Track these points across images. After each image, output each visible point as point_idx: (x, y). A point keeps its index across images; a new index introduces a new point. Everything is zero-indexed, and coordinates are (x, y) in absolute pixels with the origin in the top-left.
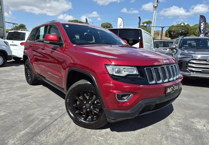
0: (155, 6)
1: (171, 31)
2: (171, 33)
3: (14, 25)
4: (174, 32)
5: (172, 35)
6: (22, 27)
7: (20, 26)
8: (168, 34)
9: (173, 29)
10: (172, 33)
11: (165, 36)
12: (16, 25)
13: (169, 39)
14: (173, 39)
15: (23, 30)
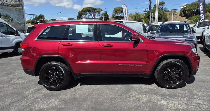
1: (186, 10)
2: (185, 12)
3: (34, 16)
4: (189, 11)
5: (187, 14)
6: (42, 17)
7: (39, 16)
8: (182, 13)
9: (187, 8)
10: (187, 12)
11: (180, 16)
12: (36, 16)
13: (184, 18)
14: (188, 18)
15: (42, 20)
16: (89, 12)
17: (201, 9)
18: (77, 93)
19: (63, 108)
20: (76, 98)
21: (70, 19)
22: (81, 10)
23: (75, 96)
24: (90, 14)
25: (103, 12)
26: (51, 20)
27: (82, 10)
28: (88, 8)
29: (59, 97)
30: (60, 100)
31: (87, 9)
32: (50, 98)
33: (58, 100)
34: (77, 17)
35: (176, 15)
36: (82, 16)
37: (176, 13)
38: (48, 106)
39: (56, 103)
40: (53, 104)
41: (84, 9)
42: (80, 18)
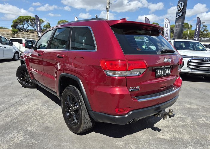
16: (27, 21)
18: (46, 120)
19: (34, 144)
20: (47, 128)
21: (1, 28)
23: (46, 125)
24: (28, 25)
25: (46, 23)
27: (18, 19)
28: (26, 16)
29: (22, 129)
30: (25, 132)
31: (24, 18)
32: (7, 131)
33: (22, 133)
34: (12, 27)
36: (19, 25)
38: (8, 144)
39: (21, 138)
40: (16, 140)
41: (21, 18)
42: (15, 28)
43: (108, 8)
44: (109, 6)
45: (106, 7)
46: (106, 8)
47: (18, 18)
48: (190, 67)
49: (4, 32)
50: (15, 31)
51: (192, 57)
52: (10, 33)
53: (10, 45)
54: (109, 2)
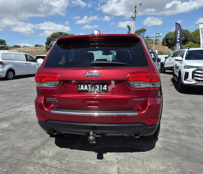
0: (133, 16)
1: (169, 39)
2: (168, 41)
4: (172, 39)
5: (169, 43)
8: (165, 42)
9: (170, 37)
10: (169, 41)
11: (162, 45)
13: (167, 47)
14: (171, 48)
15: (3, 46)
17: (178, 37)
18: (30, 118)
19: (12, 129)
21: (36, 46)
22: (50, 36)
23: (27, 120)
26: (14, 46)
29: (10, 121)
30: (11, 123)
31: (57, 35)
33: (9, 123)
34: (46, 44)
35: (158, 44)
36: (52, 42)
37: (158, 42)
39: (7, 126)
40: (3, 127)
41: (54, 34)
42: (49, 45)
43: (134, 17)
44: (136, 15)
45: (132, 16)
46: (132, 18)
47: (51, 35)
48: (195, 78)
49: (39, 50)
50: (48, 48)
51: (197, 67)
52: (44, 50)
53: (34, 62)
54: (135, 11)
